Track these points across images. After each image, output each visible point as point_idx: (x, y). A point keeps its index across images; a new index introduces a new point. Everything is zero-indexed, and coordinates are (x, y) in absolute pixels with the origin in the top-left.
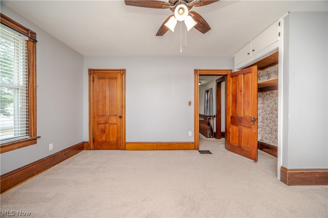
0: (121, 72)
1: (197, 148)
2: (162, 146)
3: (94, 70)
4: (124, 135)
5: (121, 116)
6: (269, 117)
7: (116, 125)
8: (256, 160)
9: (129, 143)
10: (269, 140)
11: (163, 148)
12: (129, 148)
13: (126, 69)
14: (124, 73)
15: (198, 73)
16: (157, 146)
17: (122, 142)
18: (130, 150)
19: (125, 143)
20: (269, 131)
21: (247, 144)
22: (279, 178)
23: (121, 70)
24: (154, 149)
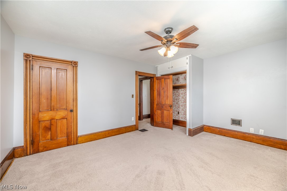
0: (72, 64)
1: (137, 129)
2: (113, 132)
3: (33, 56)
4: (75, 129)
5: (72, 110)
6: (183, 104)
7: (66, 119)
8: (172, 129)
9: (81, 136)
10: (184, 119)
11: (114, 134)
12: (81, 141)
13: (78, 62)
14: (76, 66)
15: (138, 74)
16: (109, 134)
17: (73, 136)
18: (83, 143)
19: (77, 137)
20: (183, 113)
21: (167, 120)
22: (187, 134)
23: (73, 62)
24: (107, 136)
